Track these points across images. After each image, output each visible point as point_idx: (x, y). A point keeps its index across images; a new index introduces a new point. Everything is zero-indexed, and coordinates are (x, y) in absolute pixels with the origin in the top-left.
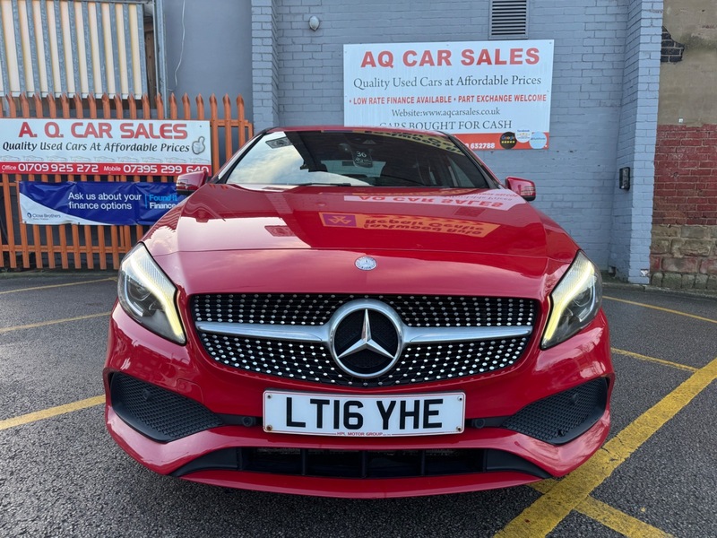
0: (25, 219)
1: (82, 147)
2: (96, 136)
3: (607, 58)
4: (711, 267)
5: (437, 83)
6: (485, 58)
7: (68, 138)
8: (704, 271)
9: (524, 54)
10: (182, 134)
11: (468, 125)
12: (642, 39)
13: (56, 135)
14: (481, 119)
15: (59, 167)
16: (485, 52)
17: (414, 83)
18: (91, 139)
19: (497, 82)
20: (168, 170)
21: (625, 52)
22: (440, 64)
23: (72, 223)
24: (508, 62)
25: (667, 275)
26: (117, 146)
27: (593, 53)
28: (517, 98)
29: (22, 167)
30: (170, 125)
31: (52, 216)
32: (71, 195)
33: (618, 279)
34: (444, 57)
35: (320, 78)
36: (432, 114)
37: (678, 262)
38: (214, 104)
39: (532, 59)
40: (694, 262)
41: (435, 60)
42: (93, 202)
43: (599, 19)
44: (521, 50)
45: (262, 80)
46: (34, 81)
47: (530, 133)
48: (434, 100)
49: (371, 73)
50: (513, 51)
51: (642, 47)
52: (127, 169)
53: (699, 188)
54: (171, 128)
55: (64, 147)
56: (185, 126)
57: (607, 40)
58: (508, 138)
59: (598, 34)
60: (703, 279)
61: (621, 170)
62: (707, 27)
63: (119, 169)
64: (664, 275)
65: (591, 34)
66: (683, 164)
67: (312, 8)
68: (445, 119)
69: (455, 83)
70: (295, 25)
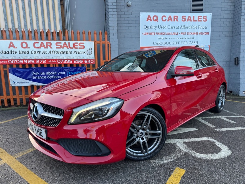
0: (12, 84)
1: (38, 53)
2: (45, 48)
5: (173, 28)
6: (189, 19)
7: (32, 49)
9: (202, 18)
10: (82, 47)
11: (184, 43)
12: (242, 14)
13: (26, 47)
14: (188, 41)
15: (28, 61)
16: (189, 17)
17: (165, 28)
18: (42, 49)
19: (193, 27)
20: (77, 62)
21: (233, 18)
22: (174, 21)
23: (34, 85)
24: (197, 21)
26: (54, 52)
27: (224, 18)
28: (200, 33)
29: (10, 62)
30: (77, 43)
31: (25, 82)
32: (34, 73)
33: (233, 95)
34: (176, 18)
35: (131, 25)
36: (172, 39)
38: (95, 35)
39: (205, 20)
41: (173, 19)
42: (44, 76)
43: (225, 6)
44: (201, 16)
45: (113, 25)
46: (12, 24)
47: (204, 46)
48: (172, 34)
49: (150, 23)
50: (199, 17)
51: (242, 17)
52: (59, 61)
54: (78, 44)
55: (30, 52)
56: (84, 43)
57: (228, 14)
59: (225, 12)
61: (235, 58)
63: (55, 62)
65: (223, 12)
68: (176, 41)
69: (179, 28)
70: (121, 4)
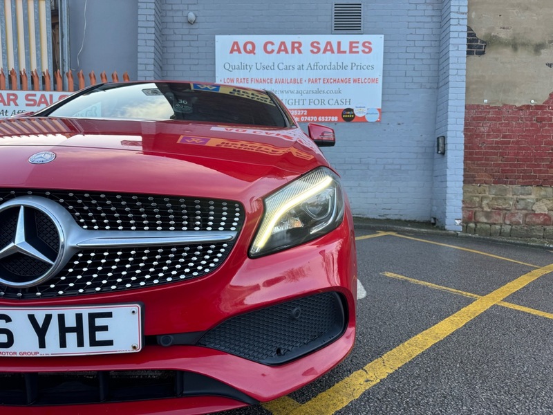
2: (5, 104)
3: (426, 50)
4: (514, 219)
5: (291, 67)
6: (329, 48)
8: (508, 222)
9: (360, 45)
11: (316, 102)
12: (452, 35)
14: (326, 97)
16: (329, 43)
17: (272, 68)
19: (339, 67)
21: (440, 46)
22: (293, 52)
24: (348, 51)
25: (479, 226)
27: (415, 46)
28: (355, 81)
33: (438, 227)
34: (297, 47)
35: (196, 62)
36: (287, 92)
37: (487, 215)
39: (367, 50)
40: (500, 214)
41: (289, 48)
43: (419, 19)
44: (358, 42)
45: (146, 61)
47: (366, 109)
48: (289, 81)
49: (237, 58)
50: (351, 43)
51: (452, 41)
53: (502, 155)
57: (425, 36)
58: (349, 113)
59: (418, 31)
60: (507, 228)
61: (438, 138)
62: (504, 28)
64: (476, 225)
65: (413, 31)
66: (488, 136)
67: (190, 6)
68: (298, 97)
69: (305, 67)
70: (176, 19)
